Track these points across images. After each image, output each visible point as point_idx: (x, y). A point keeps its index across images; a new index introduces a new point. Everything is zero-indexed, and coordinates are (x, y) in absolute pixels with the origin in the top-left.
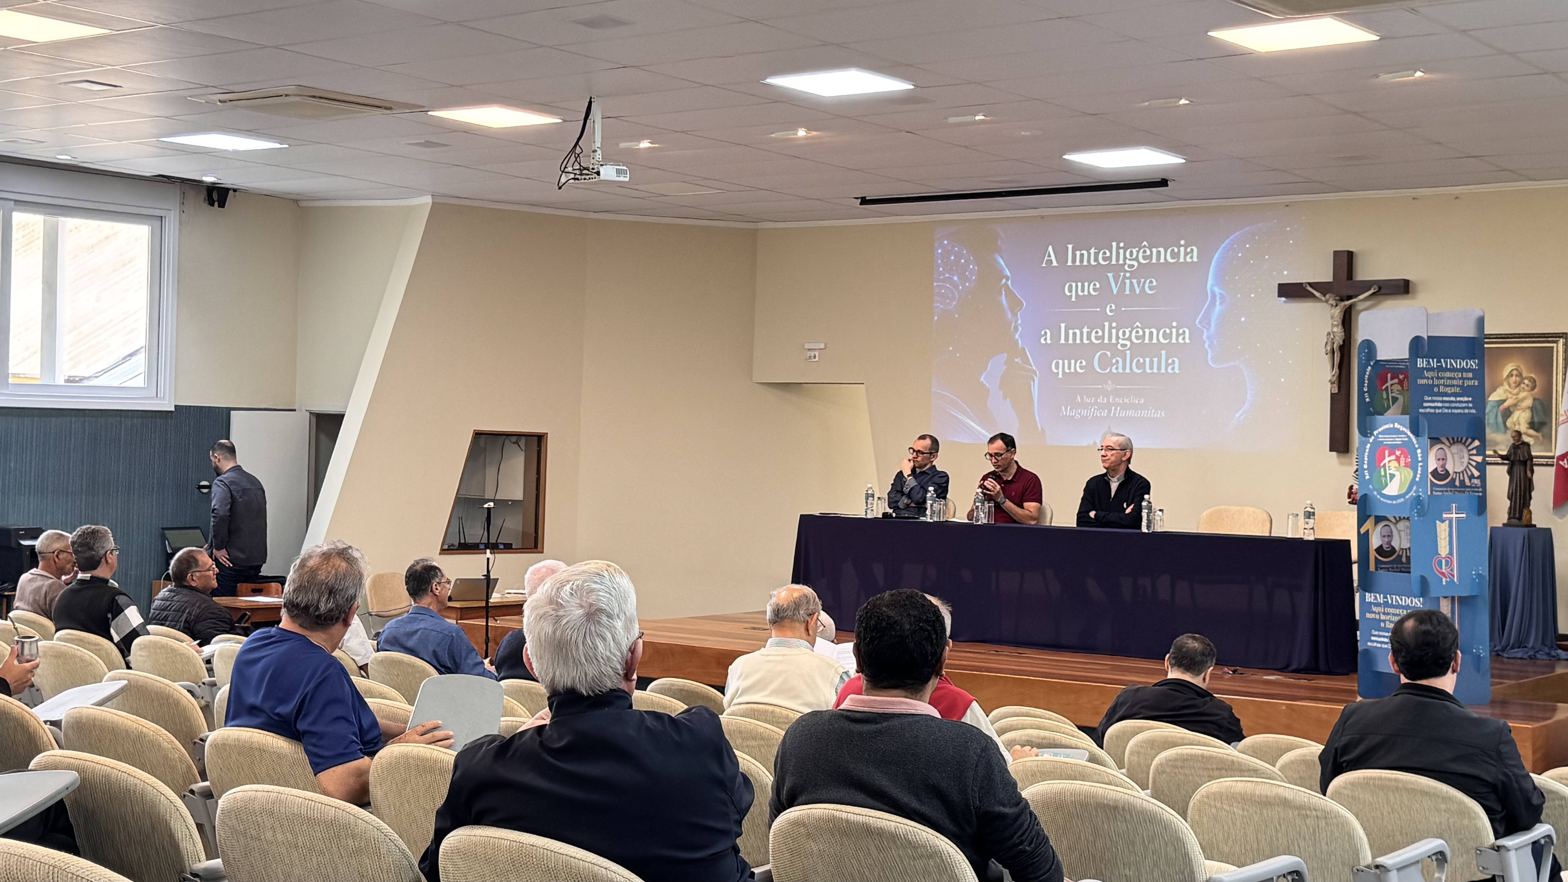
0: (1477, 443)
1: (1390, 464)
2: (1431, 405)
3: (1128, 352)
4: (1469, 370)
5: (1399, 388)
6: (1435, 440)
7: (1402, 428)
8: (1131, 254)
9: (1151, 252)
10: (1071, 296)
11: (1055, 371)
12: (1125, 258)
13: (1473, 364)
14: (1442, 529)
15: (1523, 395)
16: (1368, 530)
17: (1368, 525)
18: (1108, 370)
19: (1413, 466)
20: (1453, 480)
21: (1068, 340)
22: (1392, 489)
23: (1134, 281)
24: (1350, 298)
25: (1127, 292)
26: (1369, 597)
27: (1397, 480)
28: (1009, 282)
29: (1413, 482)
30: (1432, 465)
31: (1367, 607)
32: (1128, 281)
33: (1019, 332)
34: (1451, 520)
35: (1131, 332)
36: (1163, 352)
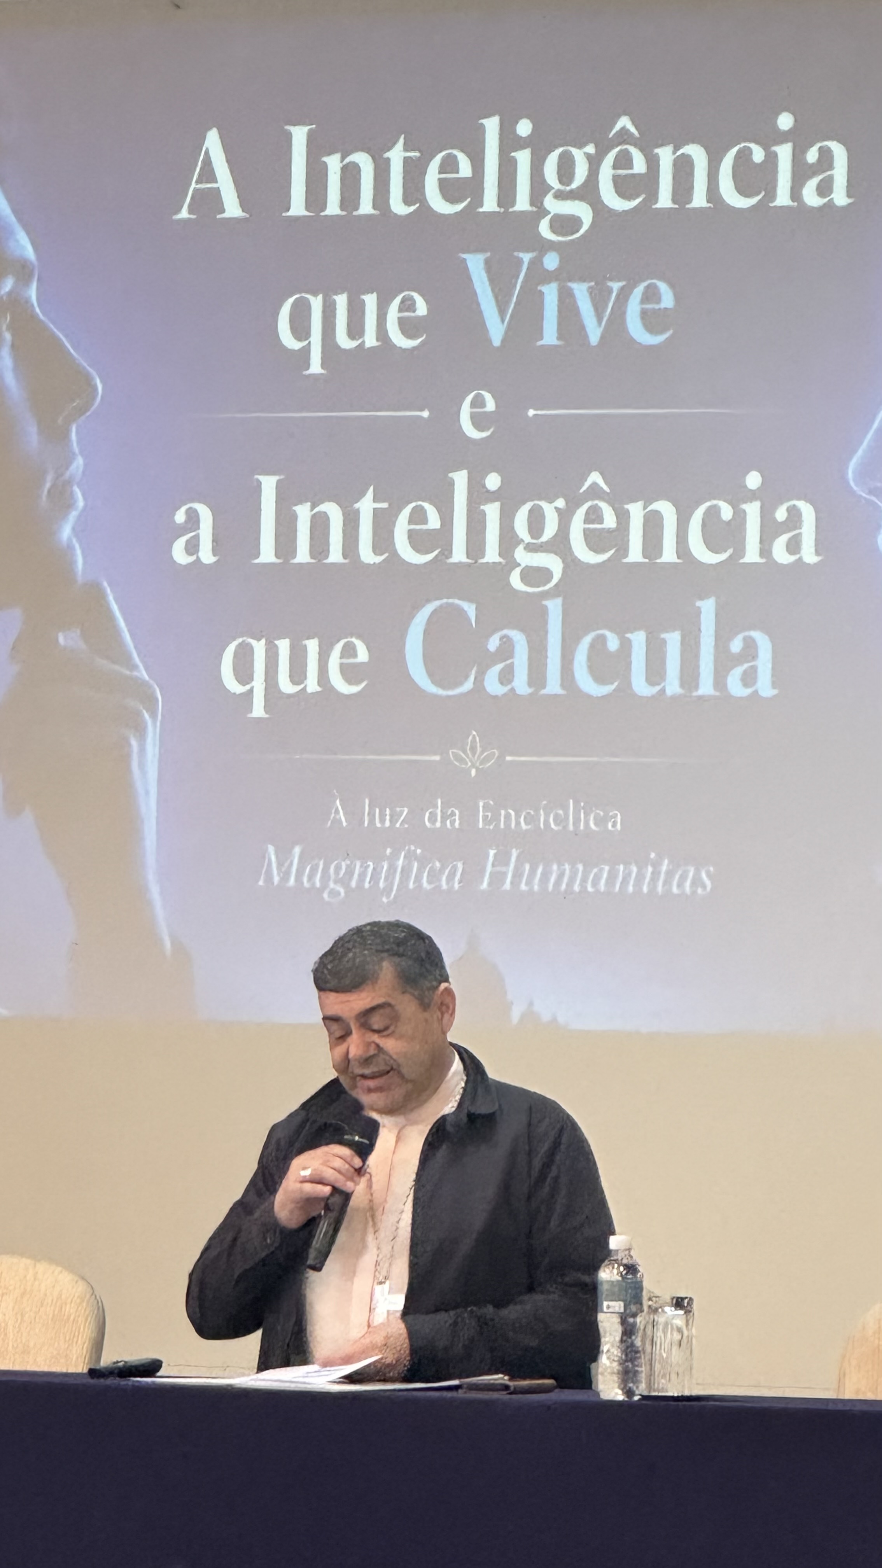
3: (554, 607)
8: (566, 169)
9: (653, 163)
10: (306, 351)
11: (235, 687)
12: (539, 188)
18: (468, 685)
21: (293, 552)
23: (581, 291)
25: (550, 336)
28: (33, 293)
32: (550, 293)
33: (73, 515)
35: (565, 517)
36: (708, 607)
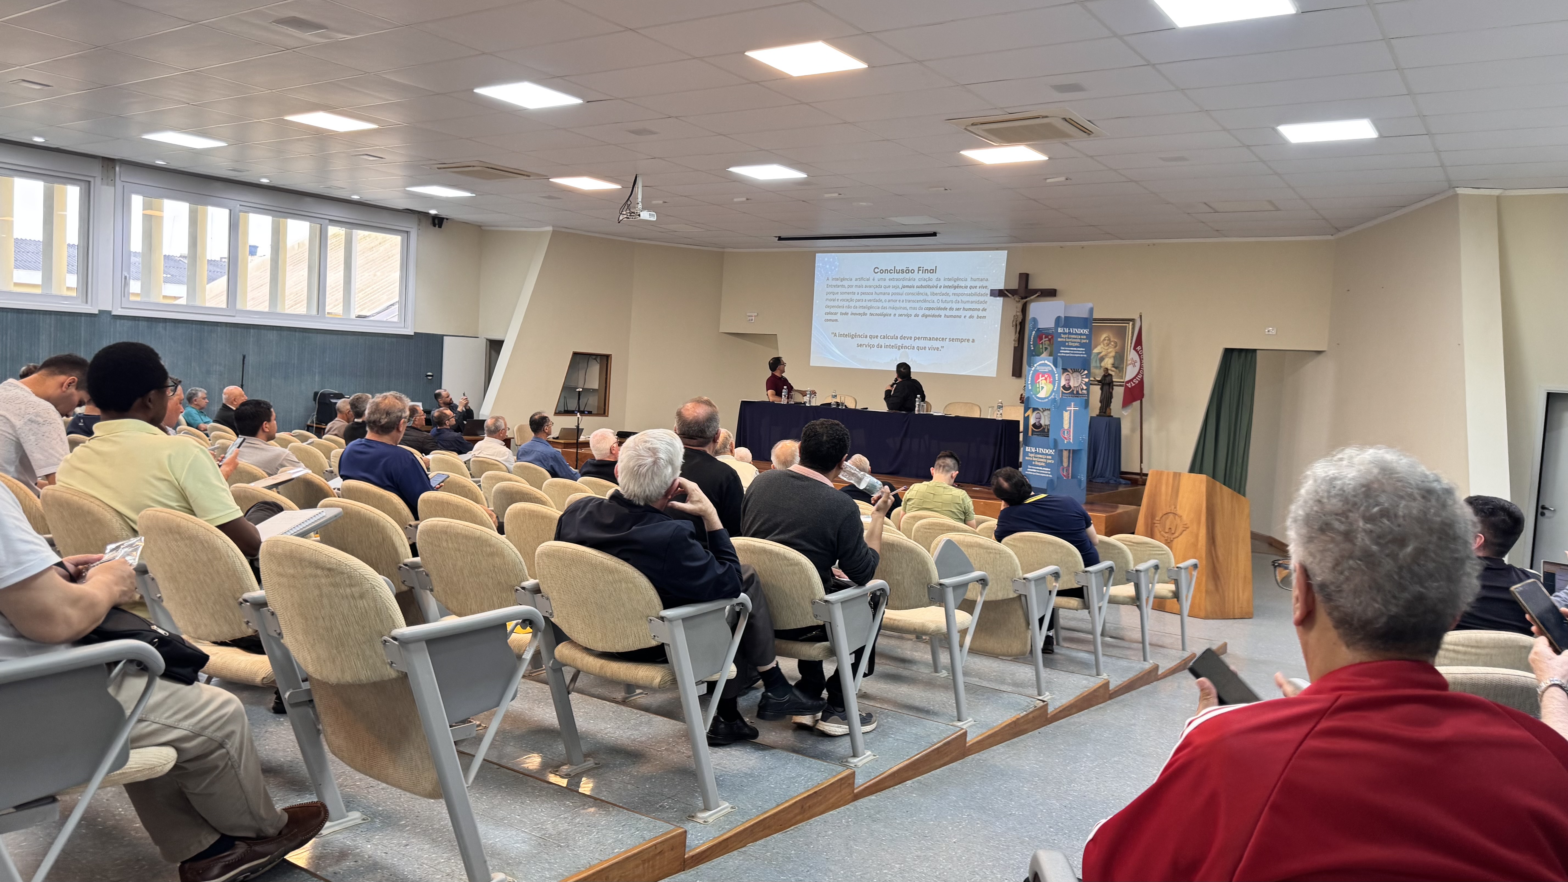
0: (1086, 372)
1: (1042, 382)
2: (1064, 352)
4: (1084, 335)
5: (1047, 342)
6: (1065, 370)
7: (1049, 363)
13: (1086, 331)
14: (1066, 415)
15: (1110, 350)
16: (1028, 416)
17: (1029, 412)
19: (1053, 383)
20: (1073, 391)
22: (1042, 394)
24: (1026, 298)
26: (1028, 449)
27: (1045, 389)
29: (1053, 391)
30: (1063, 383)
31: (1026, 454)
34: (1071, 410)
